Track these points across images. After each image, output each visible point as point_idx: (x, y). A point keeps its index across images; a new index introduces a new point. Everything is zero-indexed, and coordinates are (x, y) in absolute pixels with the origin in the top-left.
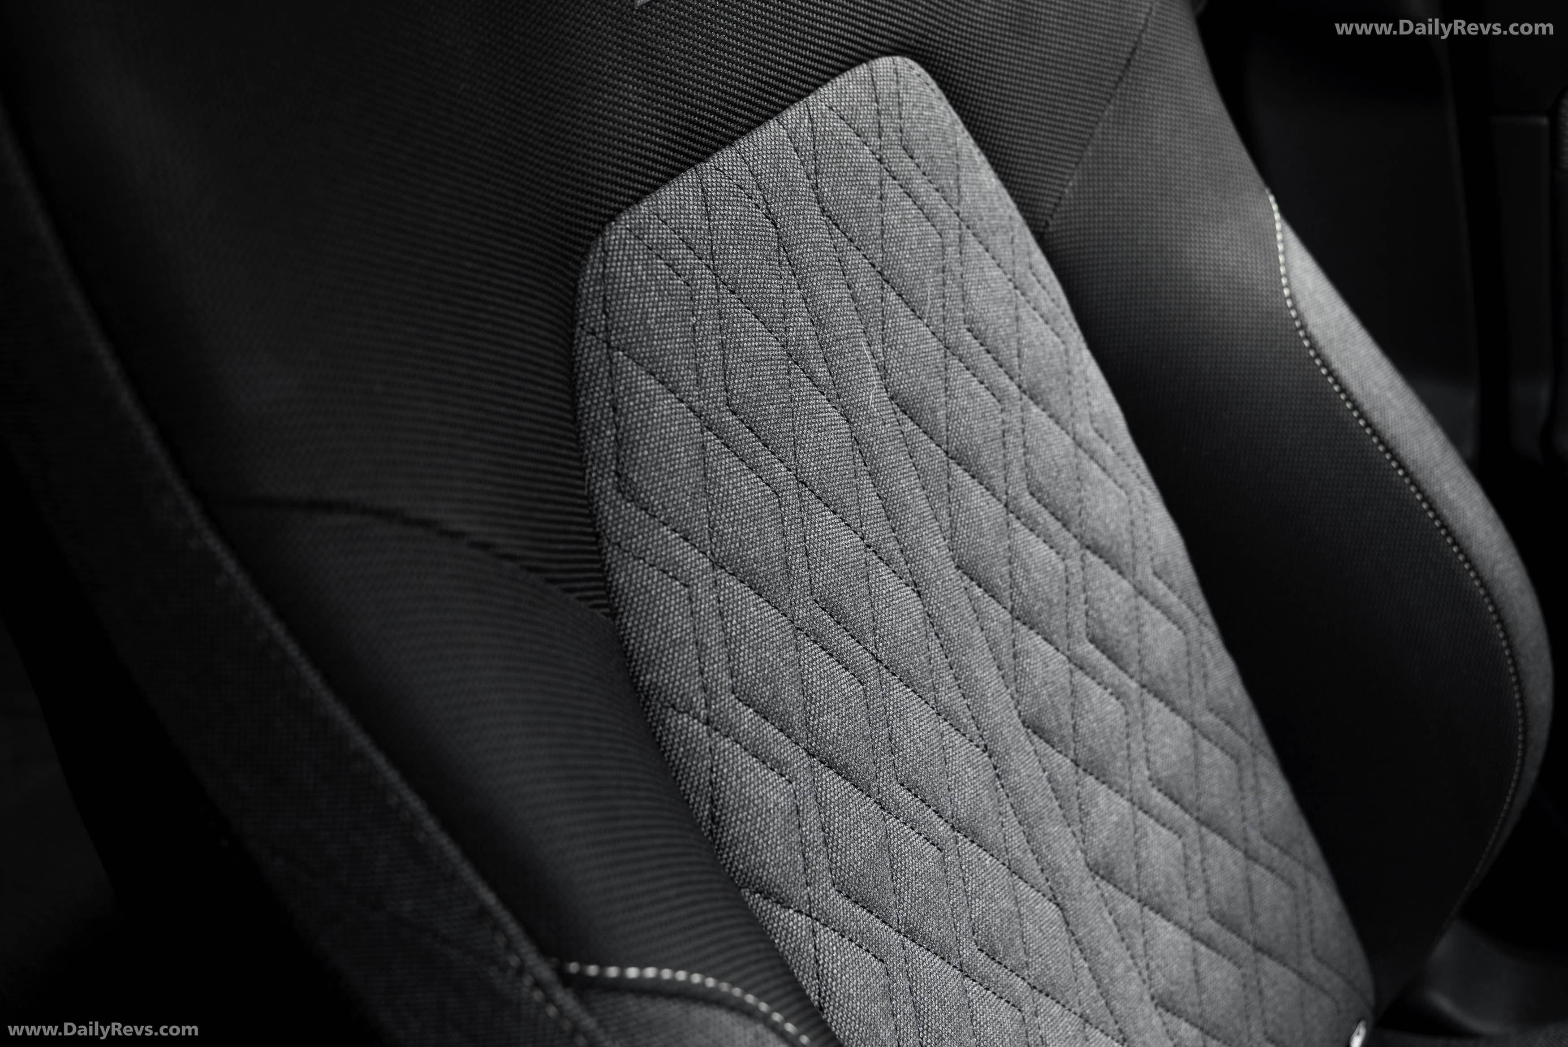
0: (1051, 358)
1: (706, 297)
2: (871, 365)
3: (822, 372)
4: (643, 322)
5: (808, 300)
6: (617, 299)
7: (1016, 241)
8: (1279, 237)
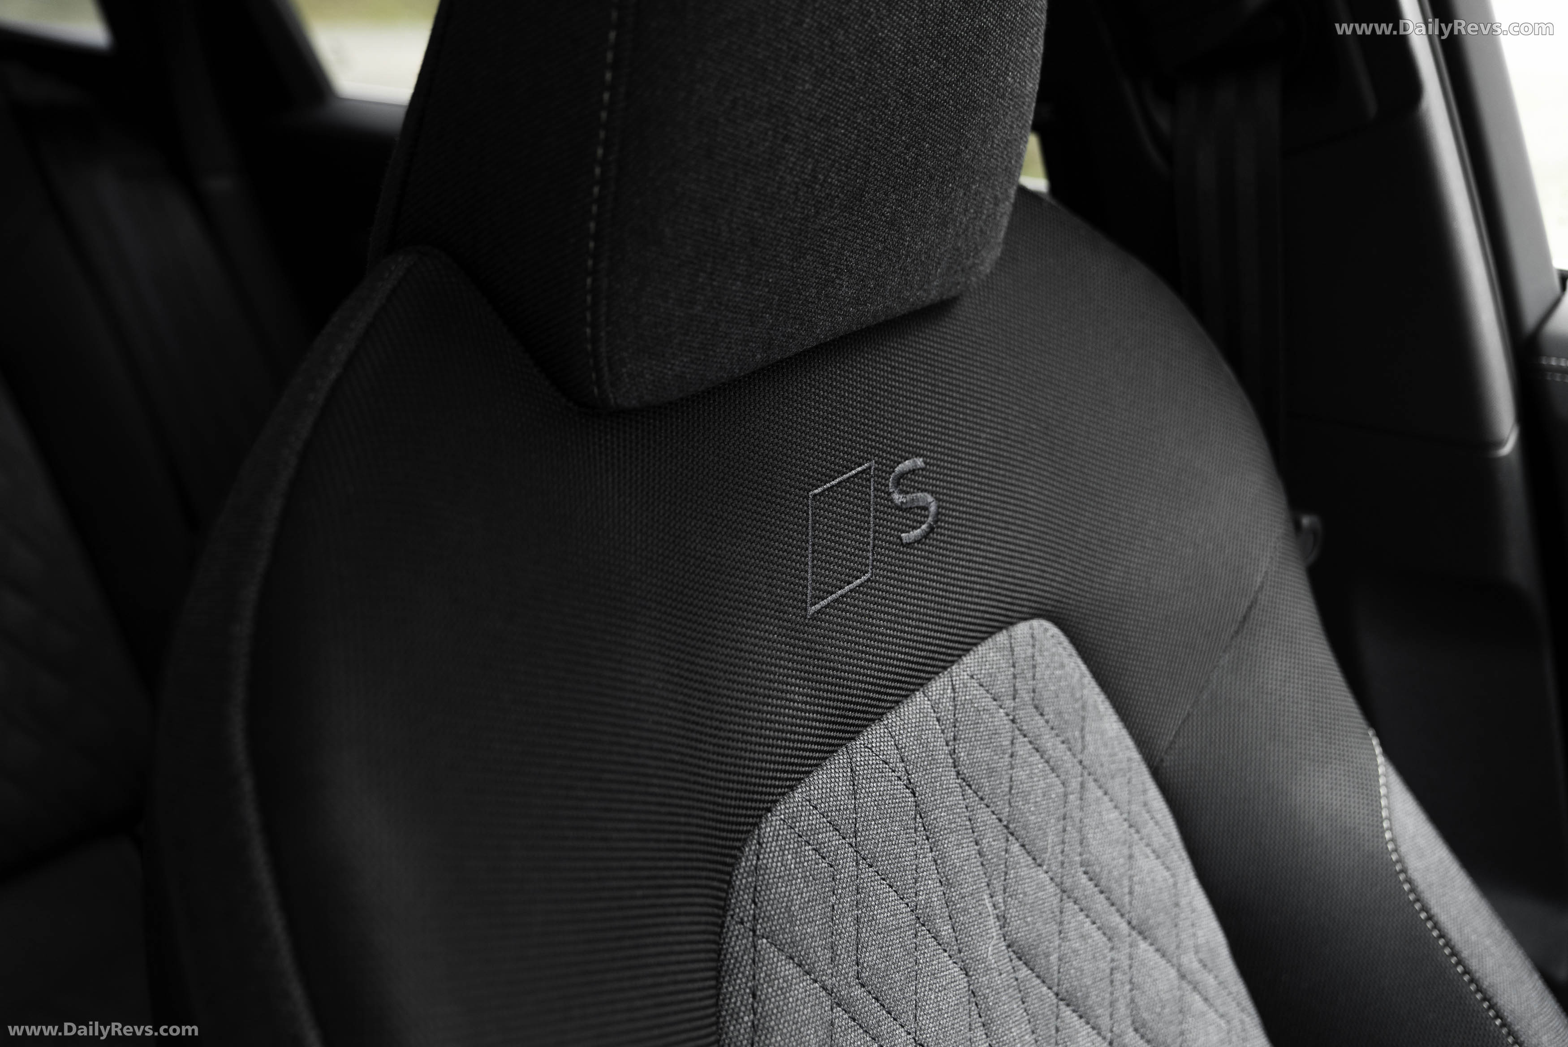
0: (1160, 893)
1: (846, 875)
2: (991, 917)
3: (946, 931)
4: (788, 909)
5: (939, 861)
6: (767, 889)
7: (1134, 781)
8: (1382, 780)
